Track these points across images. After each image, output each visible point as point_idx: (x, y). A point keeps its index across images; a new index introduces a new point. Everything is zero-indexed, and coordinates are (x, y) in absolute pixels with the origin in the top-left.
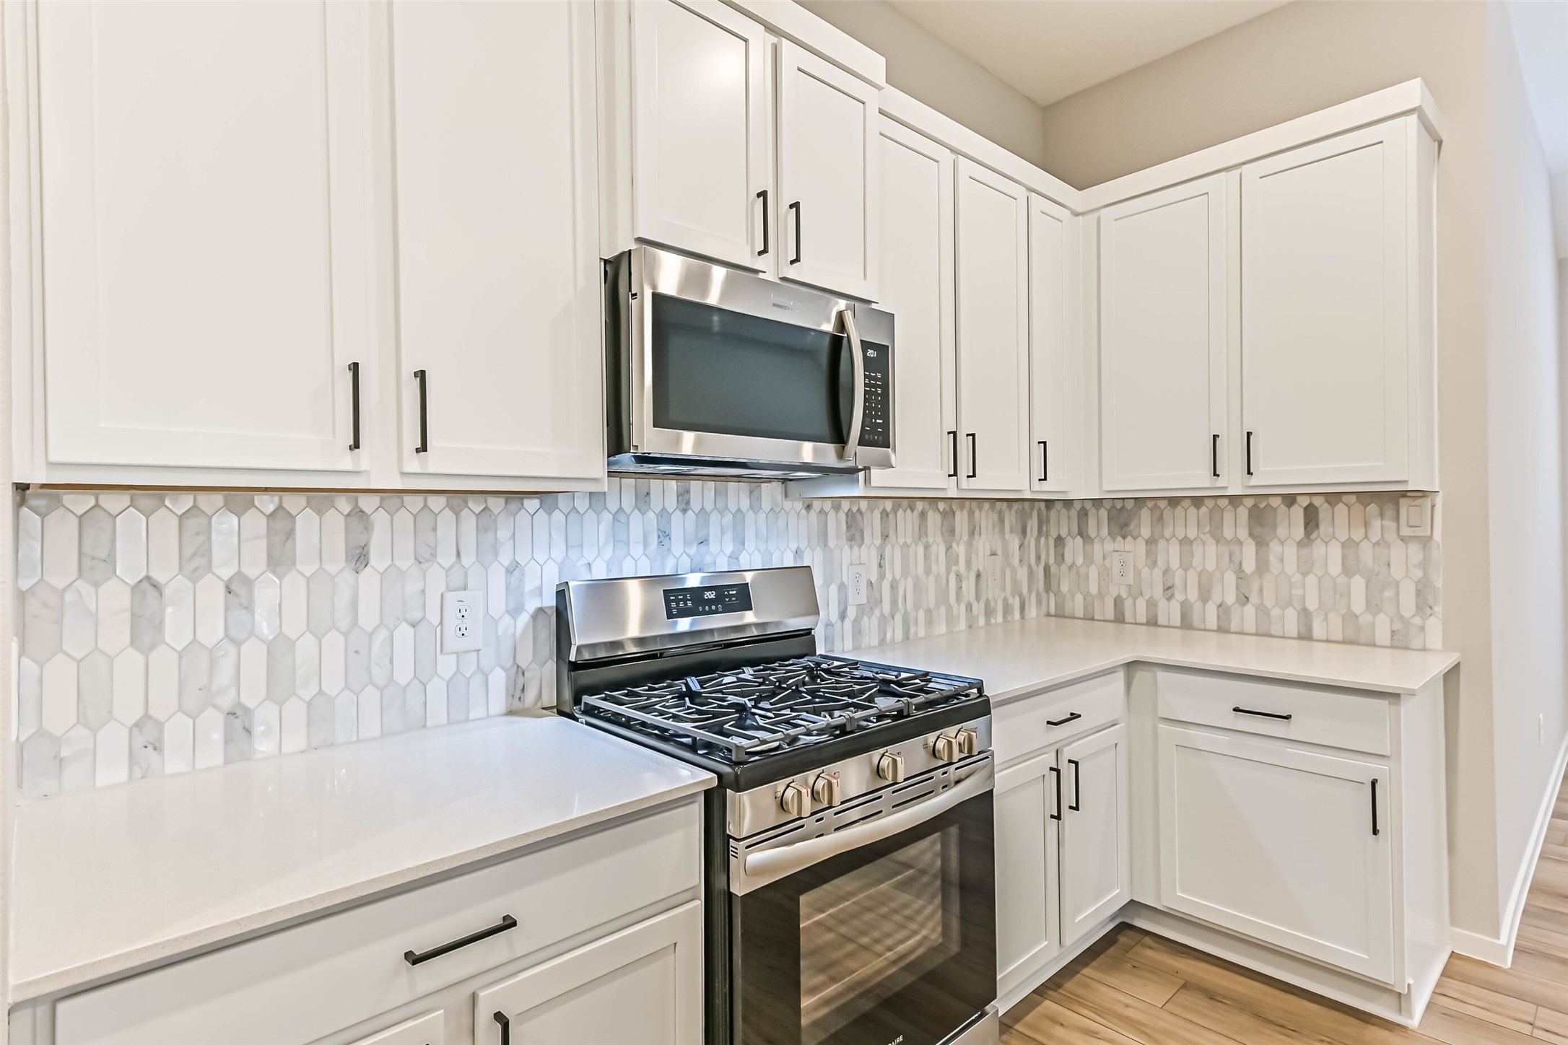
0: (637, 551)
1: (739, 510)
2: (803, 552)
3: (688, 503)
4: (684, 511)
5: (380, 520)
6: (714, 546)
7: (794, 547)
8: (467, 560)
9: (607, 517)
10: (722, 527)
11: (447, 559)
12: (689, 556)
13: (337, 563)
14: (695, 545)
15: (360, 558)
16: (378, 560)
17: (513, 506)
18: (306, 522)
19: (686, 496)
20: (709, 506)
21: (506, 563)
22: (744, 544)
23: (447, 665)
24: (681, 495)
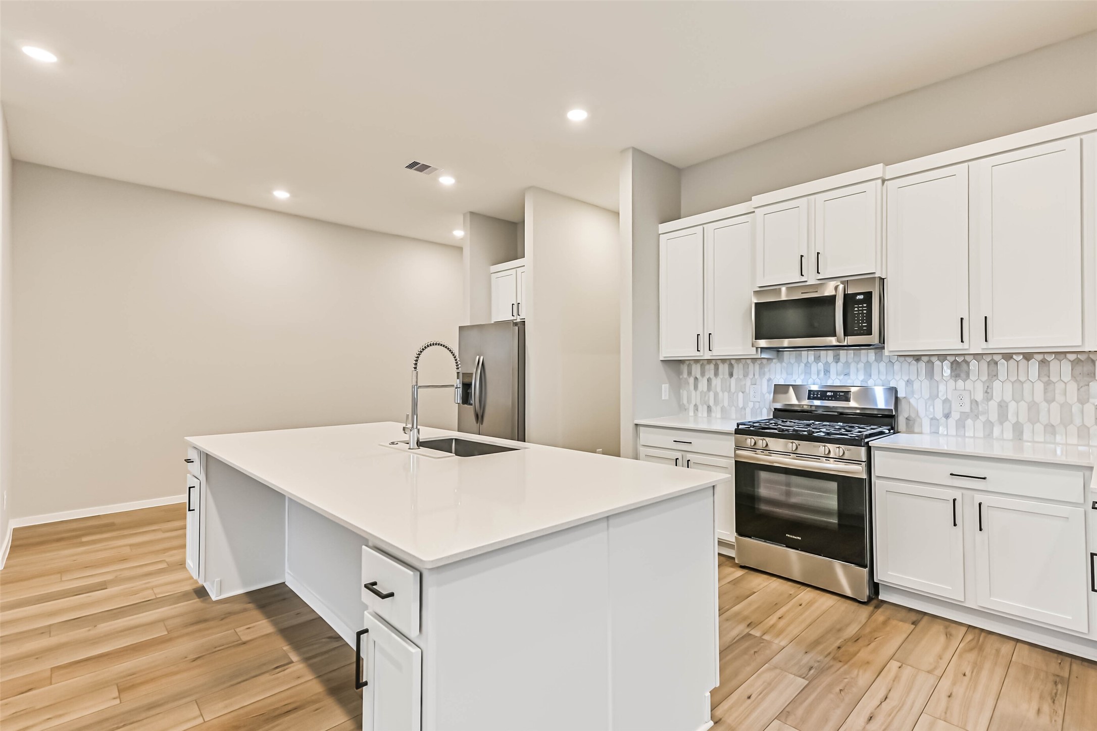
0: (814, 377)
1: (868, 362)
2: (913, 381)
3: (839, 359)
4: (837, 362)
5: (735, 366)
6: (853, 376)
7: (906, 379)
8: (757, 376)
9: (802, 365)
10: (857, 369)
11: (751, 376)
12: (839, 380)
13: (727, 376)
14: (843, 376)
15: (731, 375)
16: (735, 376)
17: (769, 362)
18: (721, 366)
19: (838, 357)
20: (850, 360)
21: (767, 378)
22: (871, 376)
23: (751, 405)
24: (836, 356)
